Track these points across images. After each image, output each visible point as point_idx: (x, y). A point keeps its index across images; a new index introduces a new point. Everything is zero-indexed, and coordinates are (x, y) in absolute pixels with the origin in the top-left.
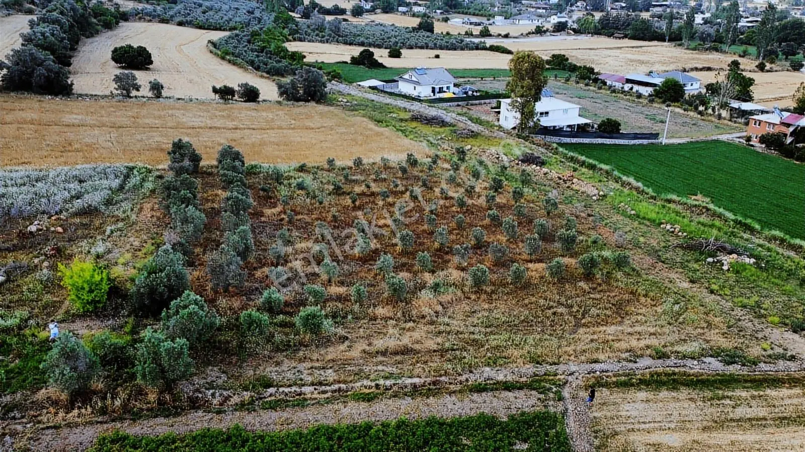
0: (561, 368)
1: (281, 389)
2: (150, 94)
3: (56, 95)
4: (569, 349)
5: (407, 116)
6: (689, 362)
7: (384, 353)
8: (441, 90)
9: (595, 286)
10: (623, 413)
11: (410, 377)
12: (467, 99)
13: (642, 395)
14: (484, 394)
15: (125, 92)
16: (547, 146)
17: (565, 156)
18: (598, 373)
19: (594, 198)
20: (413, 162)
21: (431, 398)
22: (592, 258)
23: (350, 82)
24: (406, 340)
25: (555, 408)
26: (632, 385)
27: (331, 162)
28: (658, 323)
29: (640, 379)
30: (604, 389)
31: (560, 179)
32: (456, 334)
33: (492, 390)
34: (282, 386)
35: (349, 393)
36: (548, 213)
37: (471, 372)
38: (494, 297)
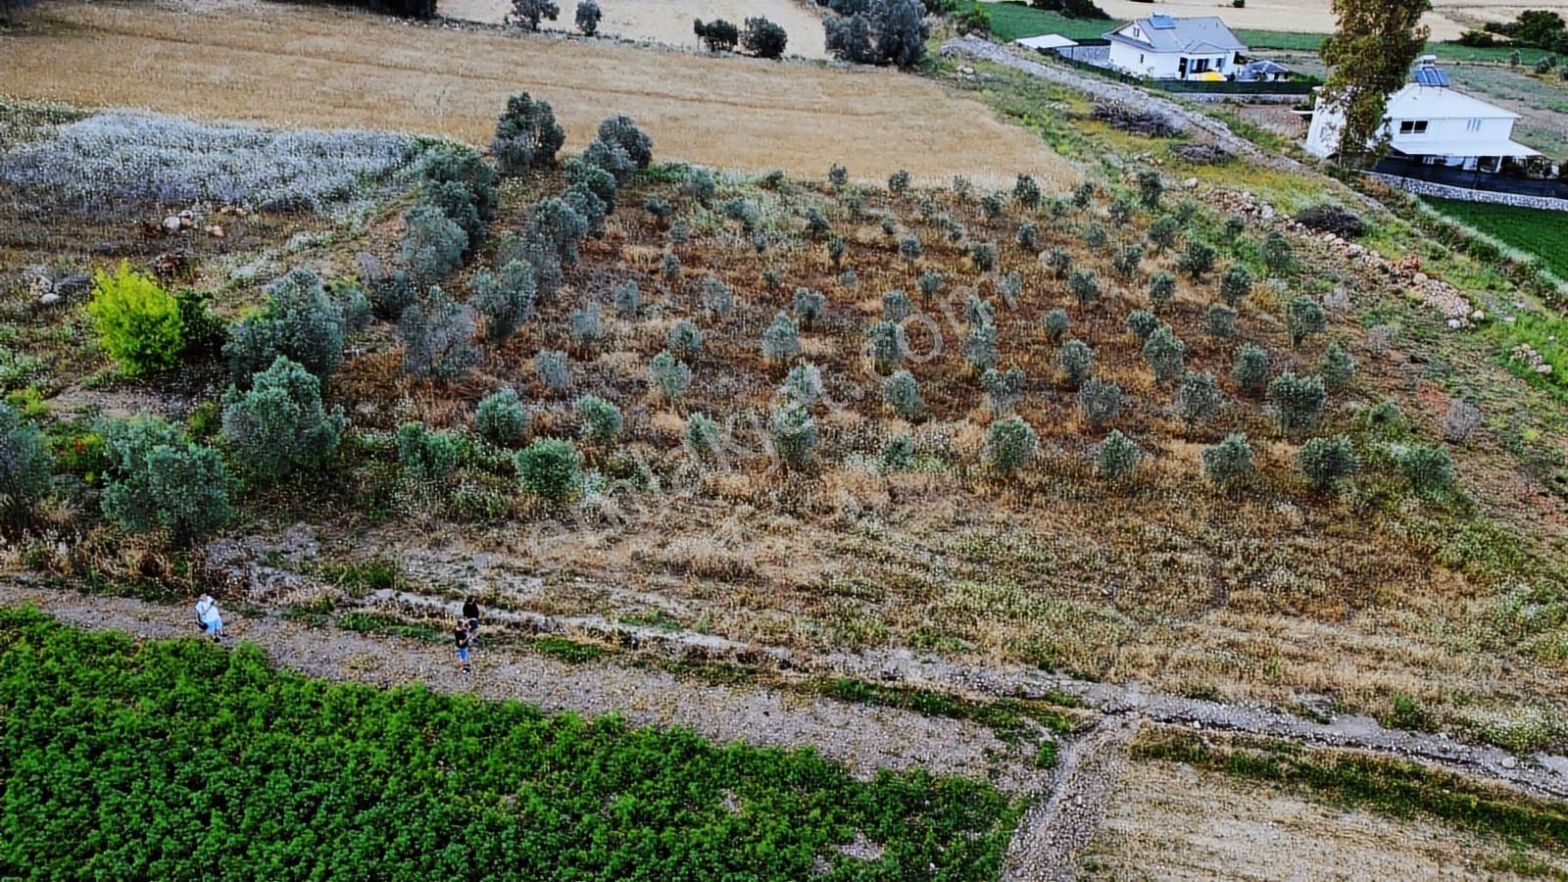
0: (1103, 690)
1: (404, 596)
2: (575, 28)
3: (405, 17)
4: (1148, 654)
5: (1084, 108)
6: (1489, 757)
7: (679, 569)
8: (1202, 67)
9: (1325, 519)
10: (1199, 841)
11: (701, 631)
12: (1257, 89)
13: (1288, 807)
14: (855, 708)
15: (528, 20)
16: (1391, 200)
17: (1427, 224)
18: (1197, 724)
19: (1454, 323)
20: (1028, 195)
21: (721, 688)
22: (1335, 451)
23: (1005, 37)
24: (746, 556)
25: (1016, 781)
26: (1273, 775)
28: (1452, 639)
29: (1304, 767)
30: (1187, 767)
31: (1385, 270)
32: (881, 562)
33: (878, 702)
34: (409, 590)
35: (541, 635)
36: (1298, 339)
37: (856, 651)
38: (1038, 498)
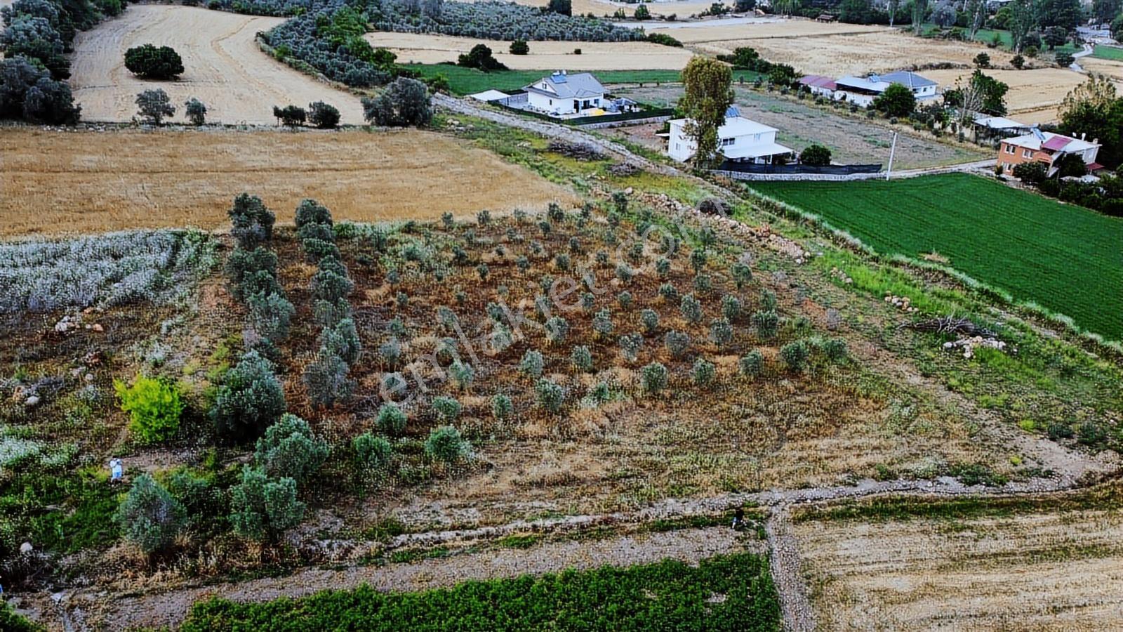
0: (764, 496)
1: (415, 536)
2: (187, 120)
3: (58, 124)
4: (773, 472)
5: (543, 145)
6: (921, 484)
7: (540, 484)
8: (587, 105)
9: (802, 384)
10: (841, 553)
11: (574, 515)
12: (624, 117)
13: (864, 528)
14: (668, 534)
15: (152, 118)
16: (734, 187)
17: (758, 201)
18: (809, 501)
19: (798, 261)
20: (556, 215)
21: (603, 541)
22: (799, 347)
23: (461, 94)
24: (566, 467)
25: (757, 549)
26: (852, 516)
27: (448, 218)
28: (883, 433)
29: (861, 508)
30: (817, 522)
31: (753, 234)
32: (629, 456)
33: (678, 528)
34: (415, 532)
35: (500, 538)
36: (739, 285)
37: (651, 505)
38: (674, 403)
